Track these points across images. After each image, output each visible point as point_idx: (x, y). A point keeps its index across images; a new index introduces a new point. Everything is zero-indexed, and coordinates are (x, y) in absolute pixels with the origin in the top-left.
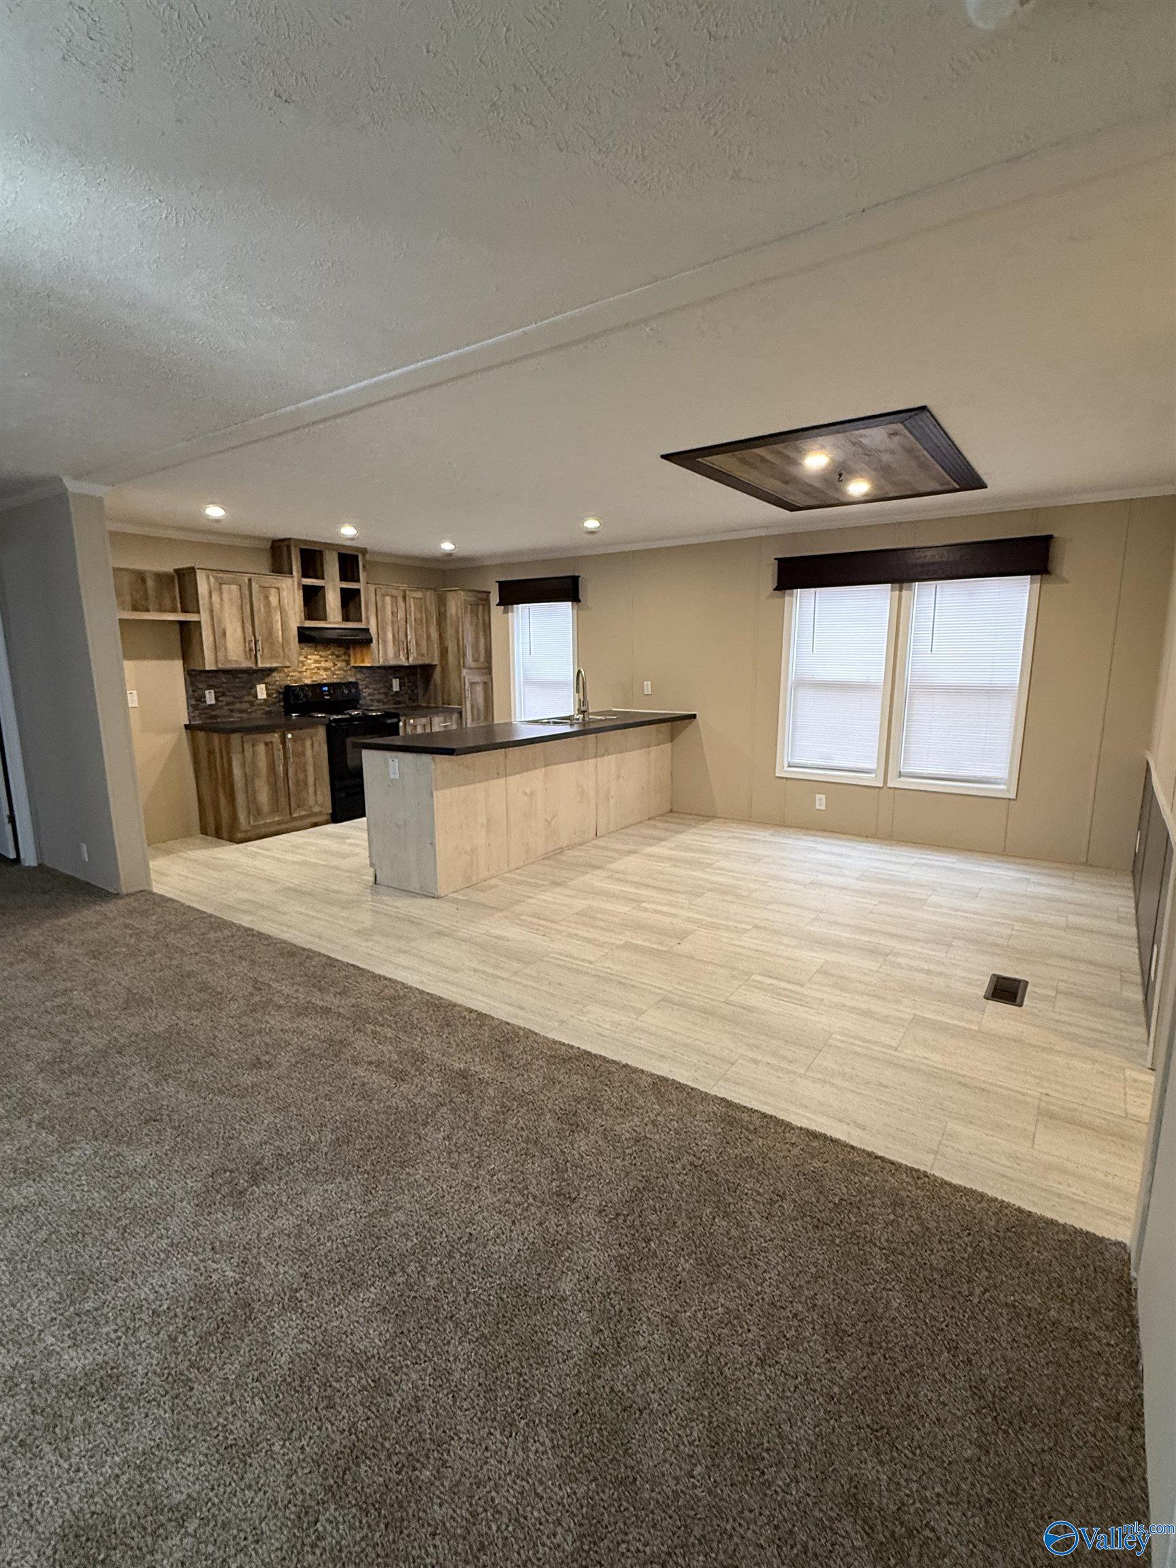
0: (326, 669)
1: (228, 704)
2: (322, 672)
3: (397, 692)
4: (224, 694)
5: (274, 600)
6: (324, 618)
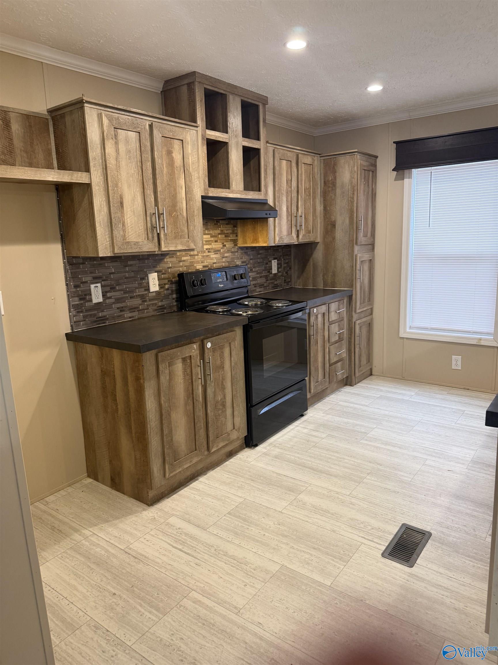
0: (216, 251)
1: (118, 300)
2: (213, 256)
3: (275, 274)
4: (113, 289)
5: (177, 157)
6: (227, 185)
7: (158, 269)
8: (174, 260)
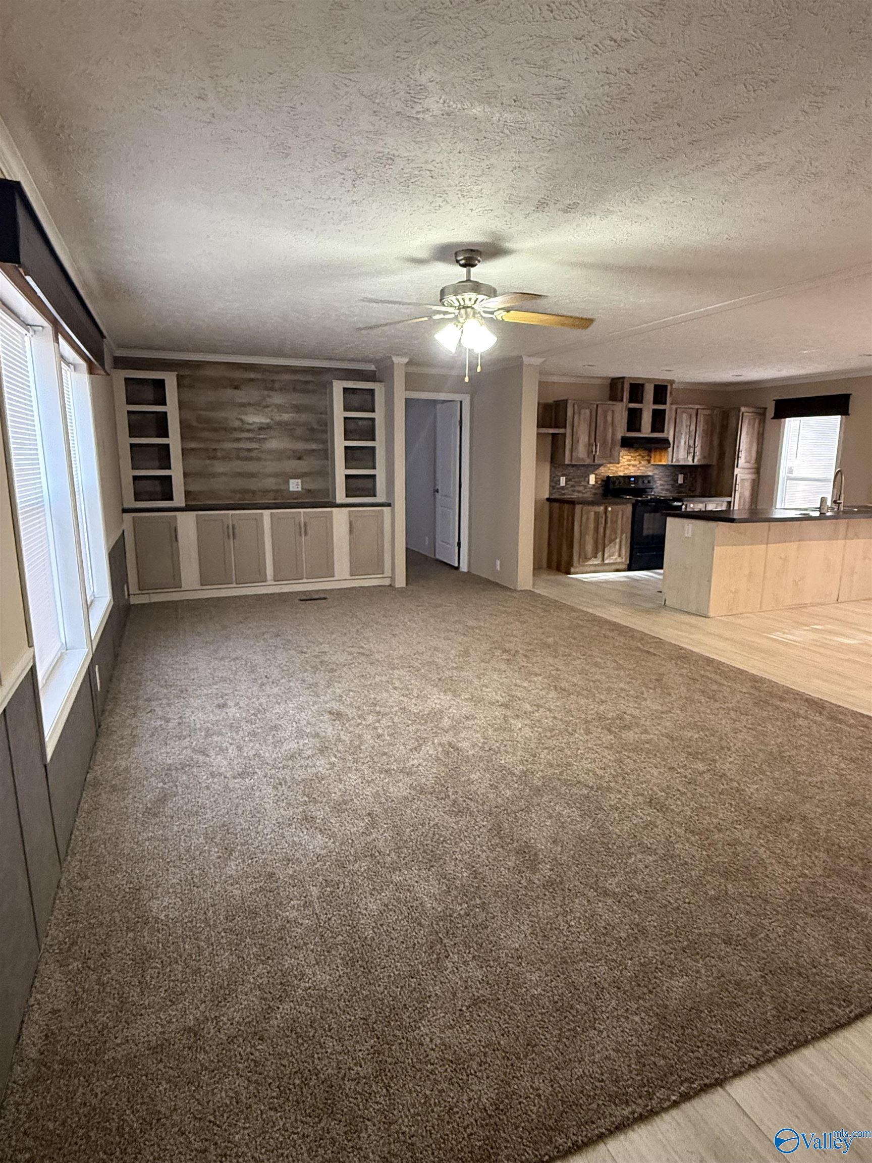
0: (634, 466)
1: (573, 486)
2: (631, 468)
3: (681, 484)
4: (570, 480)
5: (609, 419)
6: (639, 430)
7: (596, 472)
8: (606, 469)
